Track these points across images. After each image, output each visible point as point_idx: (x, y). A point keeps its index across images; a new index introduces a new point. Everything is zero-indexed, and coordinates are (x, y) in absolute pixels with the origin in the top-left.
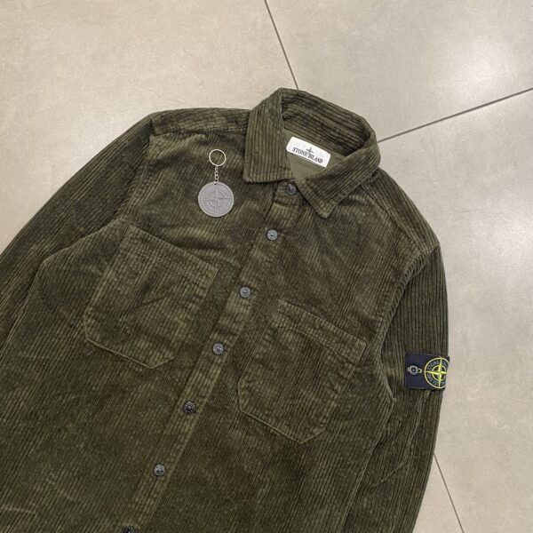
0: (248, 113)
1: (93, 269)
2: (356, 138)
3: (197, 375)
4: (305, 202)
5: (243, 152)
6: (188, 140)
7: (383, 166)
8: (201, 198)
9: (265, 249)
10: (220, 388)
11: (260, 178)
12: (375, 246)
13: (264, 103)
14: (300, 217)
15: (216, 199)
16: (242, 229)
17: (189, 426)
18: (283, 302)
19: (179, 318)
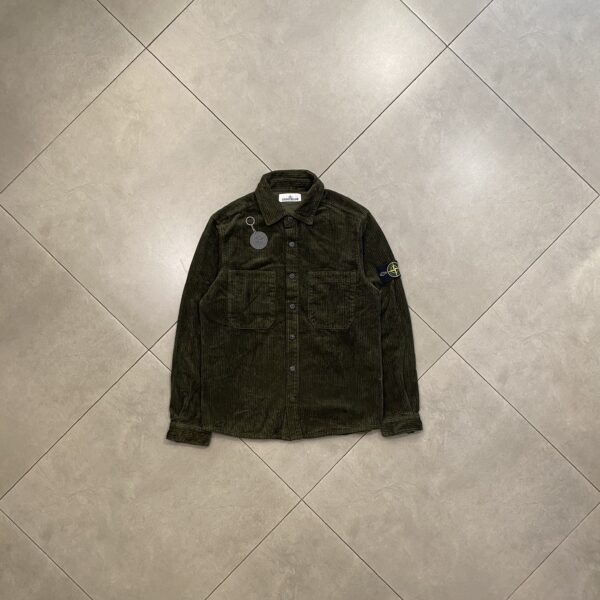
0: (254, 194)
1: (223, 297)
2: (308, 180)
3: (289, 322)
4: (299, 222)
5: (260, 213)
6: (234, 220)
7: (327, 187)
8: (252, 244)
9: (292, 252)
10: (302, 323)
11: (274, 221)
12: (340, 227)
13: (259, 185)
14: (300, 230)
15: (259, 240)
16: (277, 248)
17: (296, 345)
18: (311, 273)
19: (269, 301)
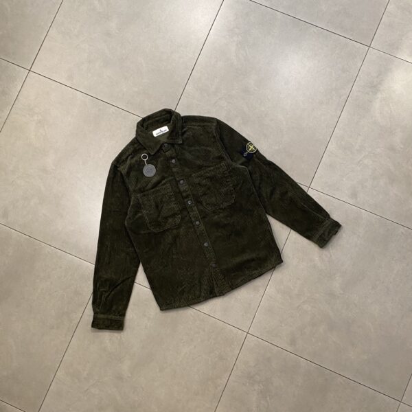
0: (136, 138)
2: (168, 115)
3: (191, 214)
5: (145, 149)
6: (128, 161)
9: (175, 166)
10: (201, 212)
11: (156, 150)
12: (201, 137)
13: (137, 131)
14: (175, 150)
16: (164, 170)
17: (202, 227)
